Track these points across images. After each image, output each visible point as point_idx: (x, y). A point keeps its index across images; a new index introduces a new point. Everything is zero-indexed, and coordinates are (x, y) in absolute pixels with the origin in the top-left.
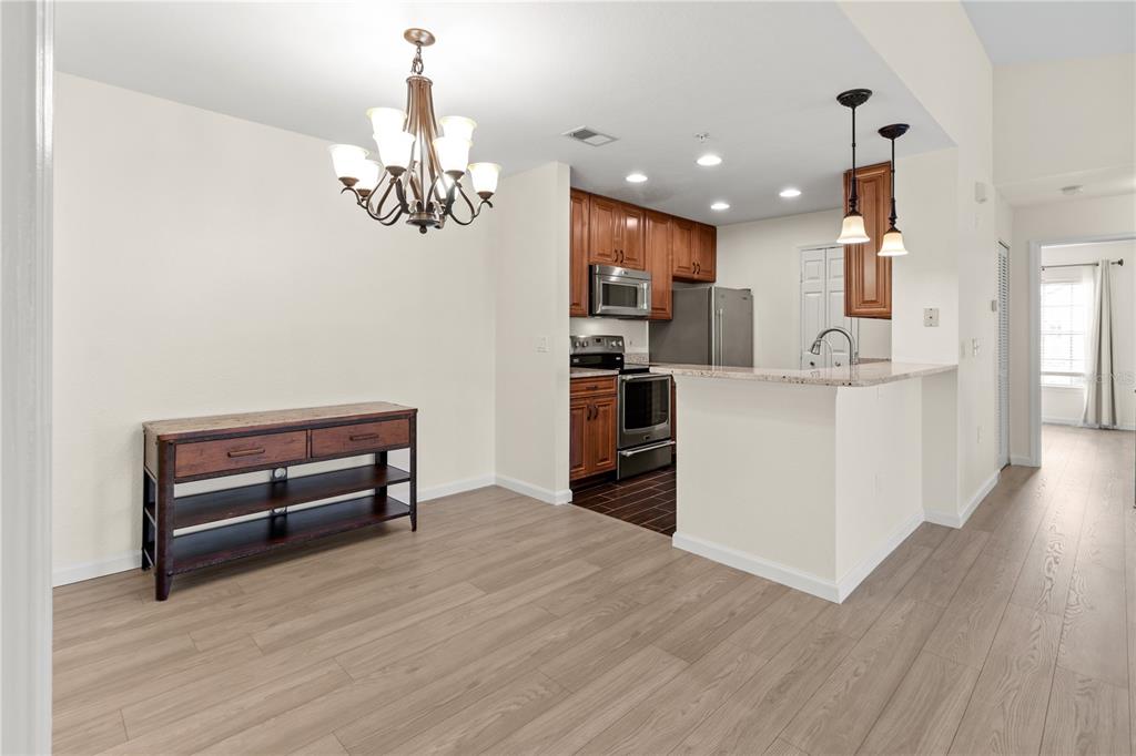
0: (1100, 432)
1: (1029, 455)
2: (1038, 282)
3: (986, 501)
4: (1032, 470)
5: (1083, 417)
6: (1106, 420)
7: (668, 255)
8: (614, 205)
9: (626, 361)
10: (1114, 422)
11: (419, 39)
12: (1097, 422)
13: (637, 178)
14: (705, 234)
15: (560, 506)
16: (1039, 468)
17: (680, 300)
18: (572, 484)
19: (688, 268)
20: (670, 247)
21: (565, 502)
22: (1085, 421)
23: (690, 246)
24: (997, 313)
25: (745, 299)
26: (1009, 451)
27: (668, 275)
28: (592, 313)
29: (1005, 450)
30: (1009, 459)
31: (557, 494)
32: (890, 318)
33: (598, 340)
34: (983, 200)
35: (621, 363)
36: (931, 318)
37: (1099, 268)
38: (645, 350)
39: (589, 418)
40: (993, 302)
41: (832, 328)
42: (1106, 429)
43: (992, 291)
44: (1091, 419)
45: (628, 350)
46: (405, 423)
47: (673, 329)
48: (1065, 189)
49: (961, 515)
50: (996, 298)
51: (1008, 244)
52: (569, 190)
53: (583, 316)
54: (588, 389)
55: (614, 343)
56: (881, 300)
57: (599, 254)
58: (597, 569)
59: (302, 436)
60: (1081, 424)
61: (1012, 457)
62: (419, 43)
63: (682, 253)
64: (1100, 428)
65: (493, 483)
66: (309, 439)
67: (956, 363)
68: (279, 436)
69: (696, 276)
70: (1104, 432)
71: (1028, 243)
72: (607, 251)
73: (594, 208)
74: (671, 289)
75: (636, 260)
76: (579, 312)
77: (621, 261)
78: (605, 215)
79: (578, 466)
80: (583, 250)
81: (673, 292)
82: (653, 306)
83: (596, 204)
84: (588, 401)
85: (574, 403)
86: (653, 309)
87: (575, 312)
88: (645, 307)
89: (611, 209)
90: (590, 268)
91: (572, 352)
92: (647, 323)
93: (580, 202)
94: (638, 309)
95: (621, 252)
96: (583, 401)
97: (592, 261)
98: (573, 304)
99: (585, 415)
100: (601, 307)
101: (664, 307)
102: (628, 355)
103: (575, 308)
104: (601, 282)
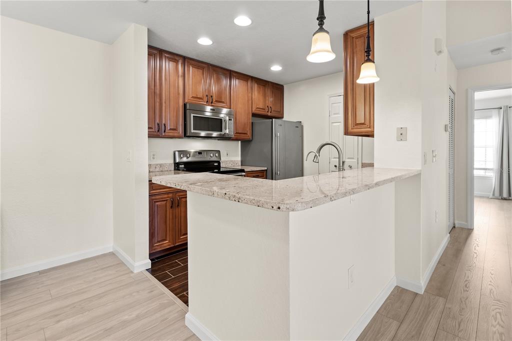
0: (502, 201)
1: (467, 221)
2: (473, 118)
3: (440, 262)
4: (469, 231)
5: (492, 193)
6: (505, 195)
7: (248, 101)
8: (205, 66)
9: (222, 165)
10: (510, 195)
12: (500, 195)
13: (205, 41)
14: (276, 89)
15: (139, 273)
16: (473, 229)
17: (256, 128)
18: (151, 255)
19: (264, 109)
20: (250, 95)
21: (144, 269)
22: (494, 195)
23: (265, 96)
24: (448, 133)
25: (297, 127)
26: (454, 220)
27: (249, 113)
28: (186, 135)
29: (452, 218)
30: (454, 224)
32: (372, 136)
33: (200, 153)
34: (440, 52)
35: (219, 167)
36: (402, 135)
37: (502, 111)
38: (239, 159)
39: (172, 207)
40: (446, 126)
41: (325, 143)
42: (505, 199)
43: (444, 118)
44: (497, 194)
45: (223, 159)
47: (253, 145)
48: (492, 51)
49: (422, 284)
50: (448, 123)
51: (455, 91)
52: (147, 46)
53: (179, 137)
55: (212, 155)
56: (367, 123)
57: (193, 97)
60: (491, 196)
61: (456, 222)
63: (260, 100)
64: (502, 199)
65: (111, 251)
67: (419, 168)
69: (269, 114)
70: (505, 201)
71: (467, 90)
72: (200, 95)
73: (188, 66)
74: (251, 121)
75: (223, 102)
76: (176, 134)
77: (212, 102)
78: (198, 72)
79: (159, 242)
80: (179, 94)
81: (252, 123)
82: (237, 132)
83: (190, 64)
84: (171, 195)
85: (157, 197)
86: (236, 133)
87: (171, 134)
88: (227, 131)
89: (203, 68)
90: (185, 105)
91: (177, 161)
92: (240, 142)
93: (176, 62)
94: (223, 133)
95: (212, 97)
96: (166, 196)
97: (186, 101)
98: (170, 129)
99: (169, 205)
100: (193, 131)
101: (246, 132)
102: (225, 161)
103: (171, 131)
104: (192, 115)
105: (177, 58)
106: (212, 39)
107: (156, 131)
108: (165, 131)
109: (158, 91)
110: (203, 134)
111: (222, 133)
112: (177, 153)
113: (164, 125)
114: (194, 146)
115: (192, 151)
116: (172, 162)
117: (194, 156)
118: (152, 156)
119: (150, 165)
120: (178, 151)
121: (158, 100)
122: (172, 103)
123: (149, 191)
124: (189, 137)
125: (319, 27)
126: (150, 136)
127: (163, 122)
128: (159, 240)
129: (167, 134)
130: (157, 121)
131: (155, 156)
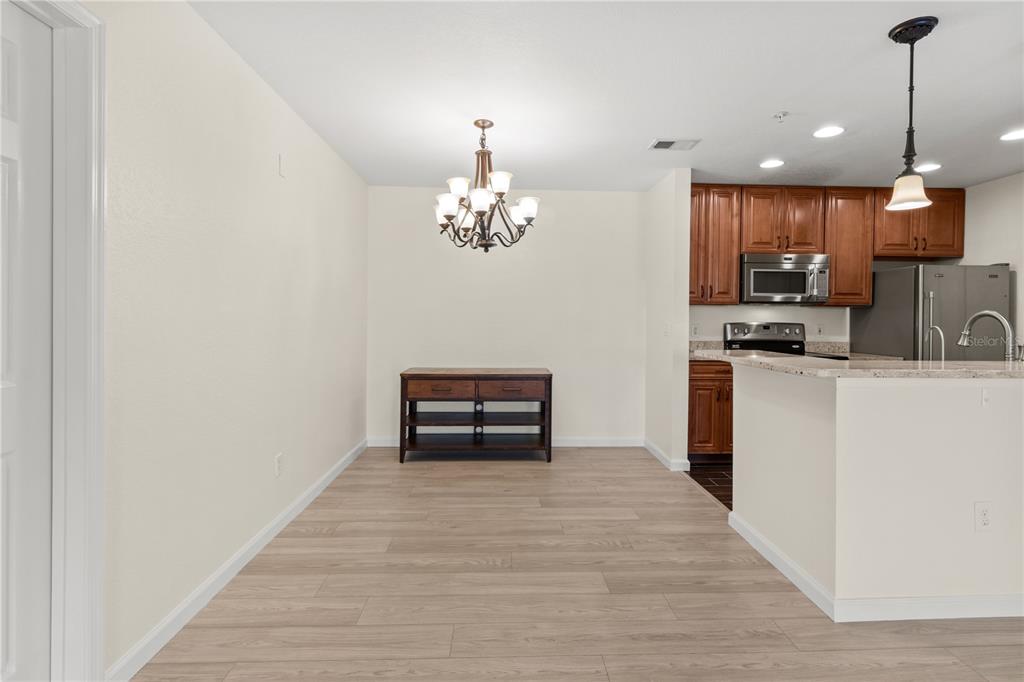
7: (864, 235)
8: (776, 190)
9: (809, 348)
11: (483, 125)
13: (772, 164)
14: (941, 200)
15: (674, 472)
17: (883, 284)
21: (682, 469)
23: (908, 219)
25: (995, 276)
27: (867, 257)
28: (742, 300)
31: (673, 461)
33: (766, 327)
35: (800, 350)
38: (846, 339)
39: (718, 400)
45: (809, 338)
46: (542, 384)
47: (874, 315)
52: (690, 185)
53: (732, 304)
54: (718, 372)
55: (787, 331)
57: (754, 243)
58: (637, 518)
59: (472, 384)
62: (483, 128)
63: (894, 228)
65: (642, 445)
66: (477, 386)
68: (459, 382)
69: (919, 253)
72: (766, 239)
73: (747, 199)
74: (871, 270)
75: (810, 244)
76: (727, 300)
77: (787, 247)
78: (763, 203)
79: (700, 442)
80: (732, 241)
81: (874, 274)
82: (838, 291)
83: (750, 194)
84: (717, 383)
85: (700, 383)
86: (836, 294)
87: (721, 300)
88: (815, 293)
89: (771, 196)
90: (741, 257)
91: (729, 338)
92: (848, 309)
93: (729, 196)
94: (807, 295)
95: (787, 238)
96: (711, 383)
97: (744, 250)
98: (719, 293)
99: (714, 396)
100: (752, 294)
101: (858, 292)
102: (814, 343)
103: (721, 296)
104: (752, 271)
105: (730, 190)
106: (781, 159)
107: (701, 296)
108: (711, 296)
109: (702, 243)
110: (778, 298)
111: (805, 295)
112: (729, 327)
113: (711, 287)
114: (757, 317)
115: (755, 323)
116: (721, 339)
117: (756, 331)
118: (694, 330)
119: (690, 342)
120: (731, 324)
121: (702, 255)
122: (722, 255)
123: (690, 374)
124: (747, 303)
125: (905, 167)
126: (693, 302)
127: (709, 284)
128: (701, 439)
129: (714, 300)
130: (701, 283)
131: (698, 331)
